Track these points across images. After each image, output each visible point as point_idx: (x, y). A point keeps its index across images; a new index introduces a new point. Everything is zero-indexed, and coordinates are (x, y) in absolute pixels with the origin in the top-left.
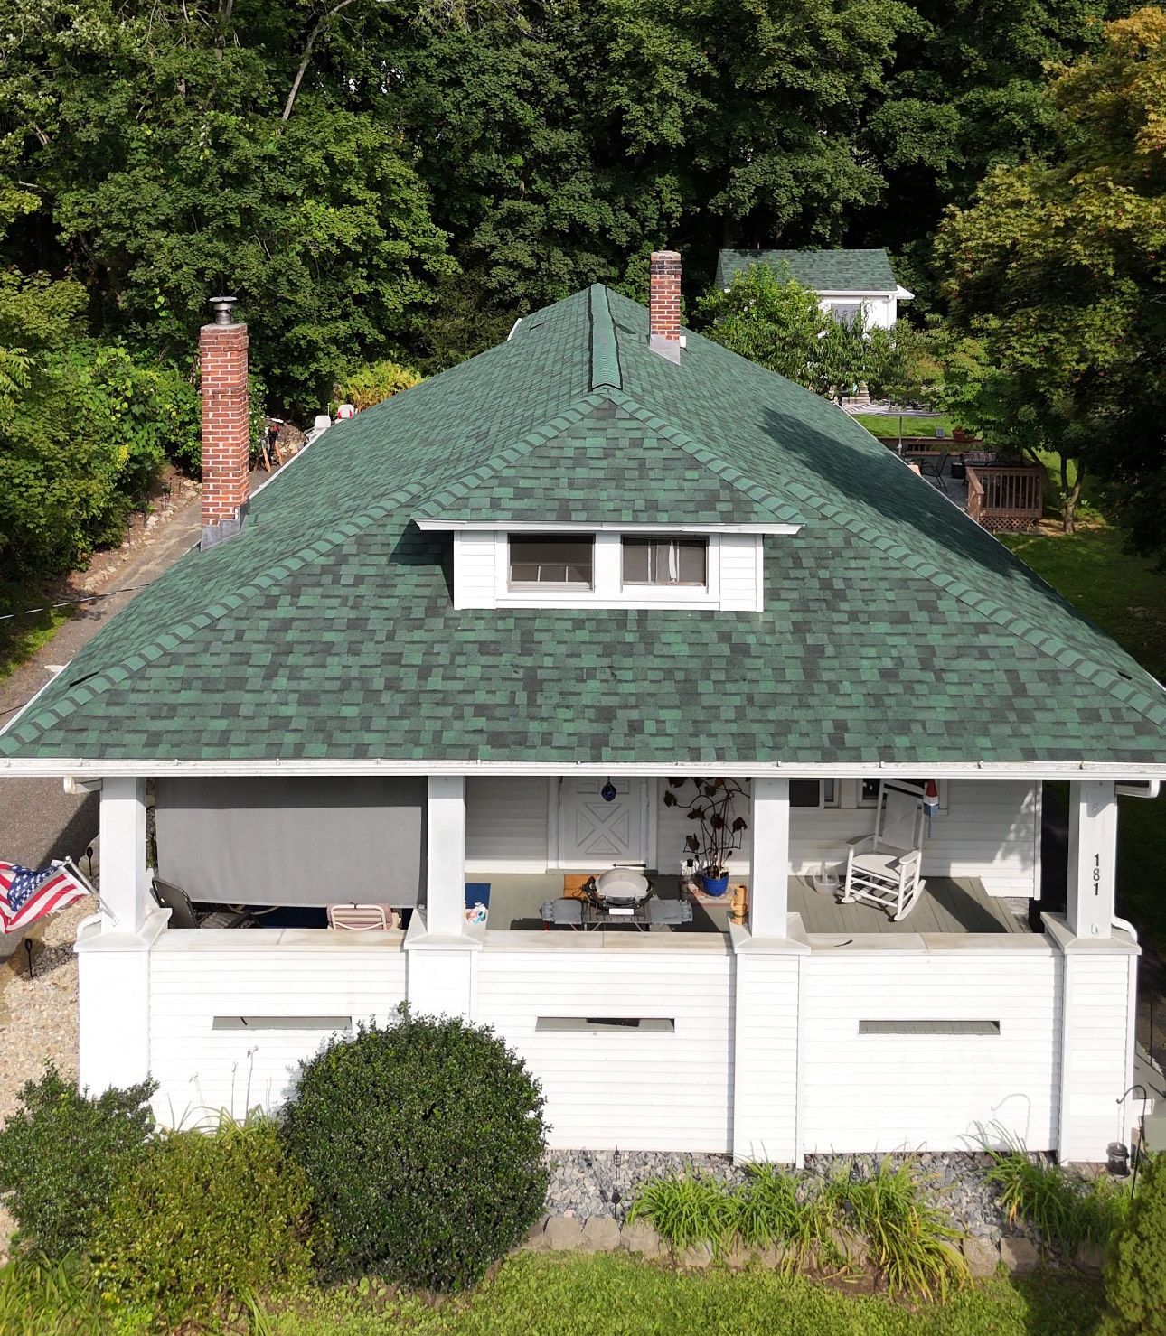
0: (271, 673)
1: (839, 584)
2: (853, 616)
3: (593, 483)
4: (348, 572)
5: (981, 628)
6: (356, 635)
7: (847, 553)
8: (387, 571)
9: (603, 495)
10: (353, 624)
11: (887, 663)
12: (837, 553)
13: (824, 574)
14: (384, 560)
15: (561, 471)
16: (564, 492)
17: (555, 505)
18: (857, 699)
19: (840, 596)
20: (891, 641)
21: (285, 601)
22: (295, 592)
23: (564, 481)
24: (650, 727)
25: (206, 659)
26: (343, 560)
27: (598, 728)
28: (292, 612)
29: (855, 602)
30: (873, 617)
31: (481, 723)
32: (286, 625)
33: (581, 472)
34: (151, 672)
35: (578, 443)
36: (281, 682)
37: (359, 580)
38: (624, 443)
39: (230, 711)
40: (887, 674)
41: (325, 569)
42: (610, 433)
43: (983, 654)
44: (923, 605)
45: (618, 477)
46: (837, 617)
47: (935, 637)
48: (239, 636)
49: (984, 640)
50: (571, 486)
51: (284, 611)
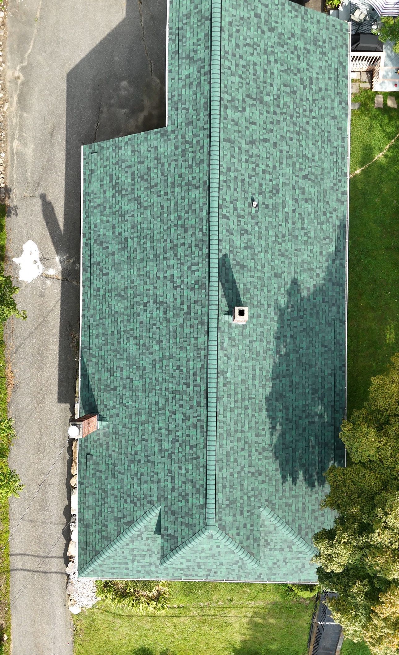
0: (133, 561)
1: (269, 541)
2: (270, 549)
3: (206, 557)
4: (144, 536)
5: (300, 553)
6: (150, 553)
7: (274, 532)
8: (154, 536)
9: (209, 561)
10: (148, 550)
11: (275, 561)
12: (271, 532)
13: (266, 538)
14: (153, 533)
15: (197, 555)
16: (198, 560)
17: (196, 564)
18: (266, 568)
19: (269, 544)
20: (278, 555)
21: (131, 544)
22: (133, 542)
23: (199, 557)
24: (219, 572)
25: (116, 558)
26: (142, 533)
27: (208, 573)
28: (133, 547)
29: (272, 546)
30: (275, 550)
31: (182, 572)
32: (133, 550)
33: (203, 555)
34: (106, 560)
35: (202, 546)
36: (136, 563)
37: (148, 539)
38: (215, 546)
39: (127, 569)
40: (274, 563)
41: (138, 536)
42: (211, 543)
43: (298, 558)
44: (288, 547)
45: (213, 556)
46: (266, 549)
47: (289, 555)
48: (123, 552)
49: (300, 555)
50: (200, 558)
51: (131, 546)
